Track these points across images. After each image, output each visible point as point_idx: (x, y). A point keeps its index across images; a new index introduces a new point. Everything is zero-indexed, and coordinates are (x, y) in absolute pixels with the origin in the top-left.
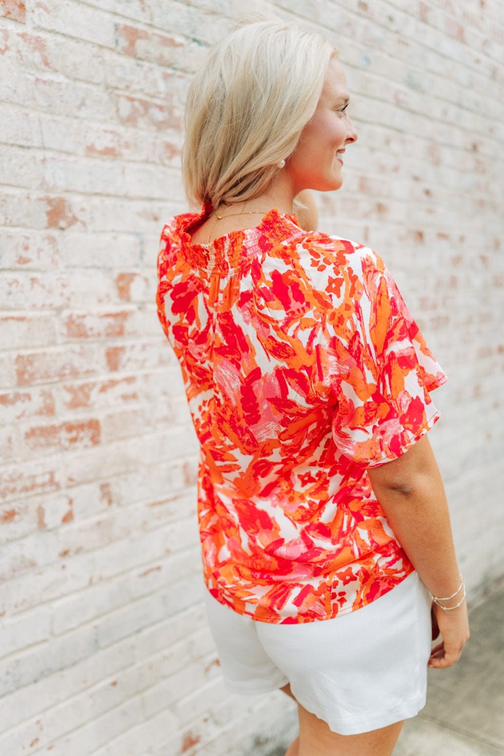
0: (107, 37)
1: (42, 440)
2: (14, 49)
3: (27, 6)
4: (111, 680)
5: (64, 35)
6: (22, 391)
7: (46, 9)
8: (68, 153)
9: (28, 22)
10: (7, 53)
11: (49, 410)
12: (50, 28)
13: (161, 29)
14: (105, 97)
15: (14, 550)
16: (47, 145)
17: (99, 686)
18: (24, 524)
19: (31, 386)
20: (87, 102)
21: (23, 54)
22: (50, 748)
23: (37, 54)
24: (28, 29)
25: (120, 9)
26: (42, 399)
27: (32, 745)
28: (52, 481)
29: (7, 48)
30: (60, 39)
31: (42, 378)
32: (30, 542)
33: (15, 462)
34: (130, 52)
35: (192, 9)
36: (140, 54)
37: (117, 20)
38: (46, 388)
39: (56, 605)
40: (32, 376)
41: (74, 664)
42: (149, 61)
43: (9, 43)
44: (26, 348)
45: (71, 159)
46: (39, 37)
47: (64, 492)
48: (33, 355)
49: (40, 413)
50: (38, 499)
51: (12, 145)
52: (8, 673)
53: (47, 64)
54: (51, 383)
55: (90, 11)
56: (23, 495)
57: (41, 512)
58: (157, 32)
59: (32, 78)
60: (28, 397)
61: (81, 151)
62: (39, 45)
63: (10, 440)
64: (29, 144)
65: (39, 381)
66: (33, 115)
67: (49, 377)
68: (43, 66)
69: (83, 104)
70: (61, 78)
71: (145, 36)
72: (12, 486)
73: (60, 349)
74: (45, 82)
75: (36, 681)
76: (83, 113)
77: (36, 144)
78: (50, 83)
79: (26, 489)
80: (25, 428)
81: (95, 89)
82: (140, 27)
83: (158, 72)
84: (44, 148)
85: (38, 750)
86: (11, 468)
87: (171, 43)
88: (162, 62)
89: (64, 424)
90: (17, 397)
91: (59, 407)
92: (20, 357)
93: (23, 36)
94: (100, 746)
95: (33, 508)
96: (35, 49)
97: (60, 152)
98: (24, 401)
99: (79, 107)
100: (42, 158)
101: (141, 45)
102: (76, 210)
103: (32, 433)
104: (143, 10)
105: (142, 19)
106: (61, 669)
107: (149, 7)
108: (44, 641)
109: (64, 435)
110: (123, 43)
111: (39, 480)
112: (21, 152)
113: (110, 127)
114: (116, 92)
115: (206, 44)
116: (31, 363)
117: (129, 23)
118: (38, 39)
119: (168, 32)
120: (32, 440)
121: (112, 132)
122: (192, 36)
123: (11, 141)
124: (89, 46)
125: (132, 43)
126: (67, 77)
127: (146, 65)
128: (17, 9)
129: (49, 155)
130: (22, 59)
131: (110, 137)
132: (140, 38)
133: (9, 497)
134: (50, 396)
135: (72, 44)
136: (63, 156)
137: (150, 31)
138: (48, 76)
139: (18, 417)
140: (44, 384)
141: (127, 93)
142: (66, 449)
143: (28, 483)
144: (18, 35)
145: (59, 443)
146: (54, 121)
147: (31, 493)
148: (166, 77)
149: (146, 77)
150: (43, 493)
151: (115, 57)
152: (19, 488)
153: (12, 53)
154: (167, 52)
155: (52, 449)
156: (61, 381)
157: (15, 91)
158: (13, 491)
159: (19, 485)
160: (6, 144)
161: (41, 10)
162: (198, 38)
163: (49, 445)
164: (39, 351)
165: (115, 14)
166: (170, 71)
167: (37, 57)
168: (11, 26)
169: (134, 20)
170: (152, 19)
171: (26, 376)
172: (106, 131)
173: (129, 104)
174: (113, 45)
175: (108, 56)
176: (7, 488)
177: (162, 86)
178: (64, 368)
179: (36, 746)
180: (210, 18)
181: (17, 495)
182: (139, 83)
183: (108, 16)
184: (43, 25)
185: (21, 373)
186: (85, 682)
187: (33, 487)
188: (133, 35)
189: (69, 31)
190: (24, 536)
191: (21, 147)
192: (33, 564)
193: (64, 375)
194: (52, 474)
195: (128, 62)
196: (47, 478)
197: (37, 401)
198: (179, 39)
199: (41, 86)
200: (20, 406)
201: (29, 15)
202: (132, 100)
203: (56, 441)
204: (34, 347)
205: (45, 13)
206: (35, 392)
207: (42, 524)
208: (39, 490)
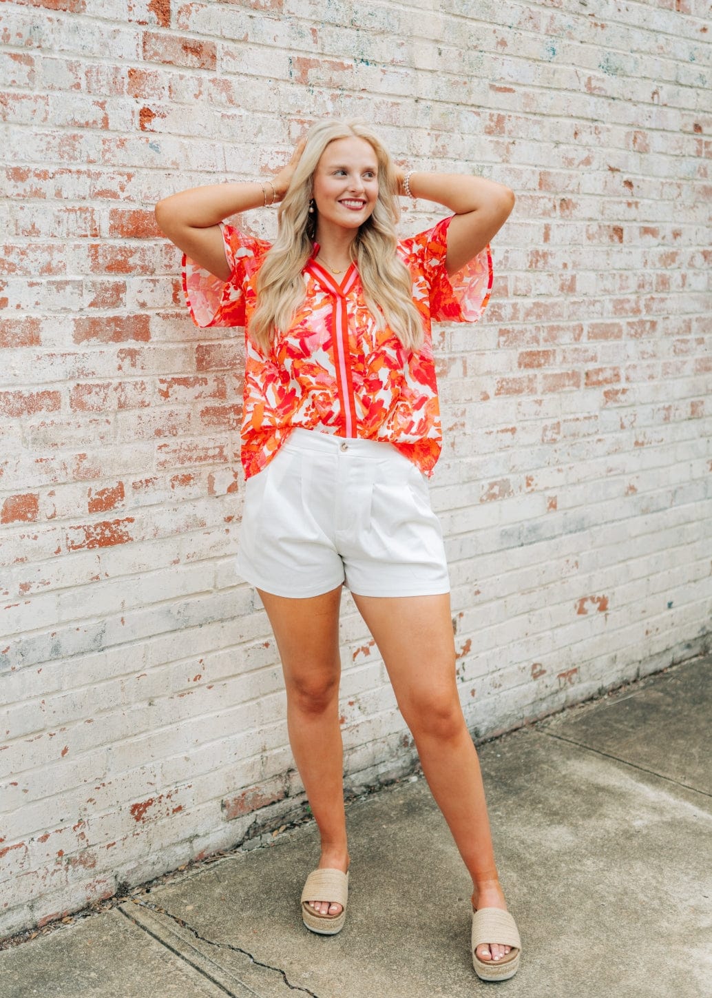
0: (282, 70)
1: (215, 419)
2: (206, 93)
3: (218, 56)
4: (264, 641)
5: (246, 75)
6: (200, 376)
7: (233, 57)
8: (245, 174)
9: (218, 68)
10: (201, 97)
11: (221, 394)
12: (235, 71)
13: (332, 56)
14: (279, 123)
15: (188, 509)
16: (228, 170)
17: (253, 644)
18: (197, 489)
19: (207, 372)
20: (263, 129)
21: (213, 96)
22: (210, 688)
23: (224, 94)
24: (218, 75)
25: (294, 45)
26: (216, 383)
27: (195, 680)
28: (221, 454)
29: (200, 93)
30: (243, 79)
31: (216, 366)
32: (201, 504)
33: (192, 435)
34: (303, 81)
35: (360, 33)
36: (311, 79)
37: (292, 54)
38: (219, 374)
39: (220, 562)
40: (208, 363)
41: (233, 618)
42: (320, 86)
43: (202, 89)
44: (205, 340)
45: (249, 179)
46: (226, 80)
47: (230, 465)
48: (210, 346)
49: (214, 396)
50: (210, 469)
51: (201, 172)
52: (179, 612)
53: (231, 101)
54: (224, 370)
55: (268, 51)
56: (197, 463)
57: (211, 480)
58: (327, 58)
59: (219, 115)
60: (205, 381)
61: (256, 172)
62: (226, 86)
63: (189, 416)
64: (215, 170)
65: (214, 368)
66: (218, 145)
67: (222, 365)
68: (228, 104)
69: (260, 131)
70: (242, 112)
71: (317, 64)
72: (189, 454)
73: (232, 342)
74: (228, 117)
75: (201, 626)
76: (258, 140)
77: (220, 169)
78: (233, 117)
79: (200, 459)
80: (201, 407)
81: (270, 117)
82: (312, 57)
83: (327, 94)
84: (227, 172)
85: (199, 686)
86: (189, 440)
87: (342, 67)
88: (331, 85)
89: (233, 406)
90: (197, 380)
91: (229, 391)
92: (199, 346)
93: (213, 81)
94: (253, 699)
95: (205, 476)
96: (222, 90)
97: (239, 173)
98: (201, 385)
99: (256, 135)
100: (224, 180)
101: (312, 73)
102: (250, 223)
103: (206, 412)
104: (315, 42)
105: (314, 51)
106: (222, 620)
107: (321, 38)
108: (208, 592)
109: (232, 416)
110: (296, 73)
111: (211, 453)
112: (207, 177)
113: (282, 149)
114: (289, 117)
115: (375, 63)
116: (208, 352)
117: (302, 55)
118: (225, 82)
119: (337, 57)
120: (206, 418)
121: (284, 153)
122: (361, 57)
123: (200, 169)
124: (267, 81)
125: (304, 73)
126: (248, 110)
127: (316, 89)
128: (210, 60)
129: (230, 177)
130: (212, 100)
131: (281, 157)
132: (311, 67)
133: (187, 464)
134: (223, 382)
135: (253, 81)
136: (242, 177)
137: (321, 60)
138: (231, 112)
139: (196, 398)
140: (218, 371)
141: (298, 117)
142: (234, 429)
143: (202, 454)
144: (210, 81)
145: (229, 422)
146: (235, 148)
147: (204, 462)
148: (334, 98)
149: (315, 102)
150: (214, 464)
151: (289, 87)
152: (195, 457)
153: (204, 97)
154: (336, 76)
155: (223, 427)
156: (232, 369)
157: (205, 127)
158: (190, 459)
159: (195, 455)
160: (196, 171)
161: (229, 57)
162: (365, 58)
163: (219, 423)
164: (216, 343)
165: (290, 49)
166: (339, 92)
167: (223, 97)
168: (205, 75)
169: (306, 52)
170: (323, 49)
171: (204, 364)
172: (278, 153)
173: (300, 126)
174: (287, 78)
175: (283, 87)
176: (185, 456)
177: (330, 107)
178: (235, 358)
179: (198, 682)
180: (378, 38)
181: (193, 463)
182: (309, 106)
183: (284, 52)
184: (229, 70)
185: (200, 361)
186: (241, 637)
187: (206, 458)
188: (305, 65)
189: (251, 71)
190: (197, 499)
191: (208, 172)
192: (203, 525)
193: (235, 364)
194: (221, 448)
195: (300, 90)
196: (217, 450)
197: (212, 386)
198: (347, 62)
199: (226, 120)
200: (198, 389)
201: (218, 63)
202: (302, 122)
203: (226, 420)
204: (211, 340)
205: (231, 60)
206: (210, 377)
207: (211, 490)
208: (211, 461)
